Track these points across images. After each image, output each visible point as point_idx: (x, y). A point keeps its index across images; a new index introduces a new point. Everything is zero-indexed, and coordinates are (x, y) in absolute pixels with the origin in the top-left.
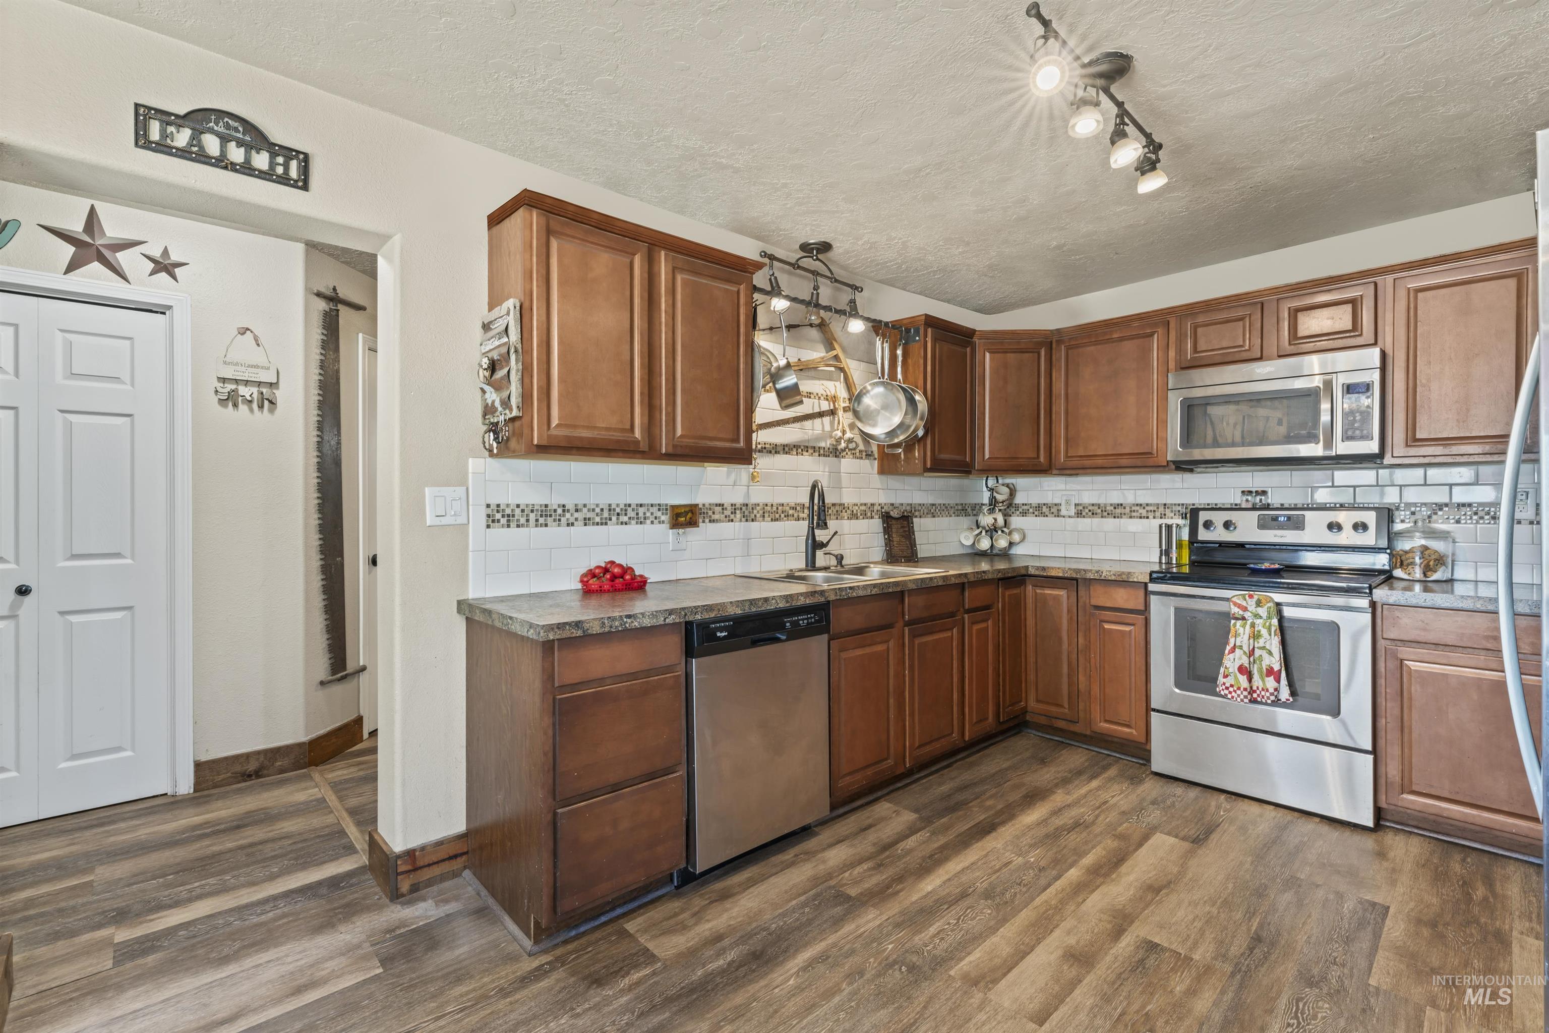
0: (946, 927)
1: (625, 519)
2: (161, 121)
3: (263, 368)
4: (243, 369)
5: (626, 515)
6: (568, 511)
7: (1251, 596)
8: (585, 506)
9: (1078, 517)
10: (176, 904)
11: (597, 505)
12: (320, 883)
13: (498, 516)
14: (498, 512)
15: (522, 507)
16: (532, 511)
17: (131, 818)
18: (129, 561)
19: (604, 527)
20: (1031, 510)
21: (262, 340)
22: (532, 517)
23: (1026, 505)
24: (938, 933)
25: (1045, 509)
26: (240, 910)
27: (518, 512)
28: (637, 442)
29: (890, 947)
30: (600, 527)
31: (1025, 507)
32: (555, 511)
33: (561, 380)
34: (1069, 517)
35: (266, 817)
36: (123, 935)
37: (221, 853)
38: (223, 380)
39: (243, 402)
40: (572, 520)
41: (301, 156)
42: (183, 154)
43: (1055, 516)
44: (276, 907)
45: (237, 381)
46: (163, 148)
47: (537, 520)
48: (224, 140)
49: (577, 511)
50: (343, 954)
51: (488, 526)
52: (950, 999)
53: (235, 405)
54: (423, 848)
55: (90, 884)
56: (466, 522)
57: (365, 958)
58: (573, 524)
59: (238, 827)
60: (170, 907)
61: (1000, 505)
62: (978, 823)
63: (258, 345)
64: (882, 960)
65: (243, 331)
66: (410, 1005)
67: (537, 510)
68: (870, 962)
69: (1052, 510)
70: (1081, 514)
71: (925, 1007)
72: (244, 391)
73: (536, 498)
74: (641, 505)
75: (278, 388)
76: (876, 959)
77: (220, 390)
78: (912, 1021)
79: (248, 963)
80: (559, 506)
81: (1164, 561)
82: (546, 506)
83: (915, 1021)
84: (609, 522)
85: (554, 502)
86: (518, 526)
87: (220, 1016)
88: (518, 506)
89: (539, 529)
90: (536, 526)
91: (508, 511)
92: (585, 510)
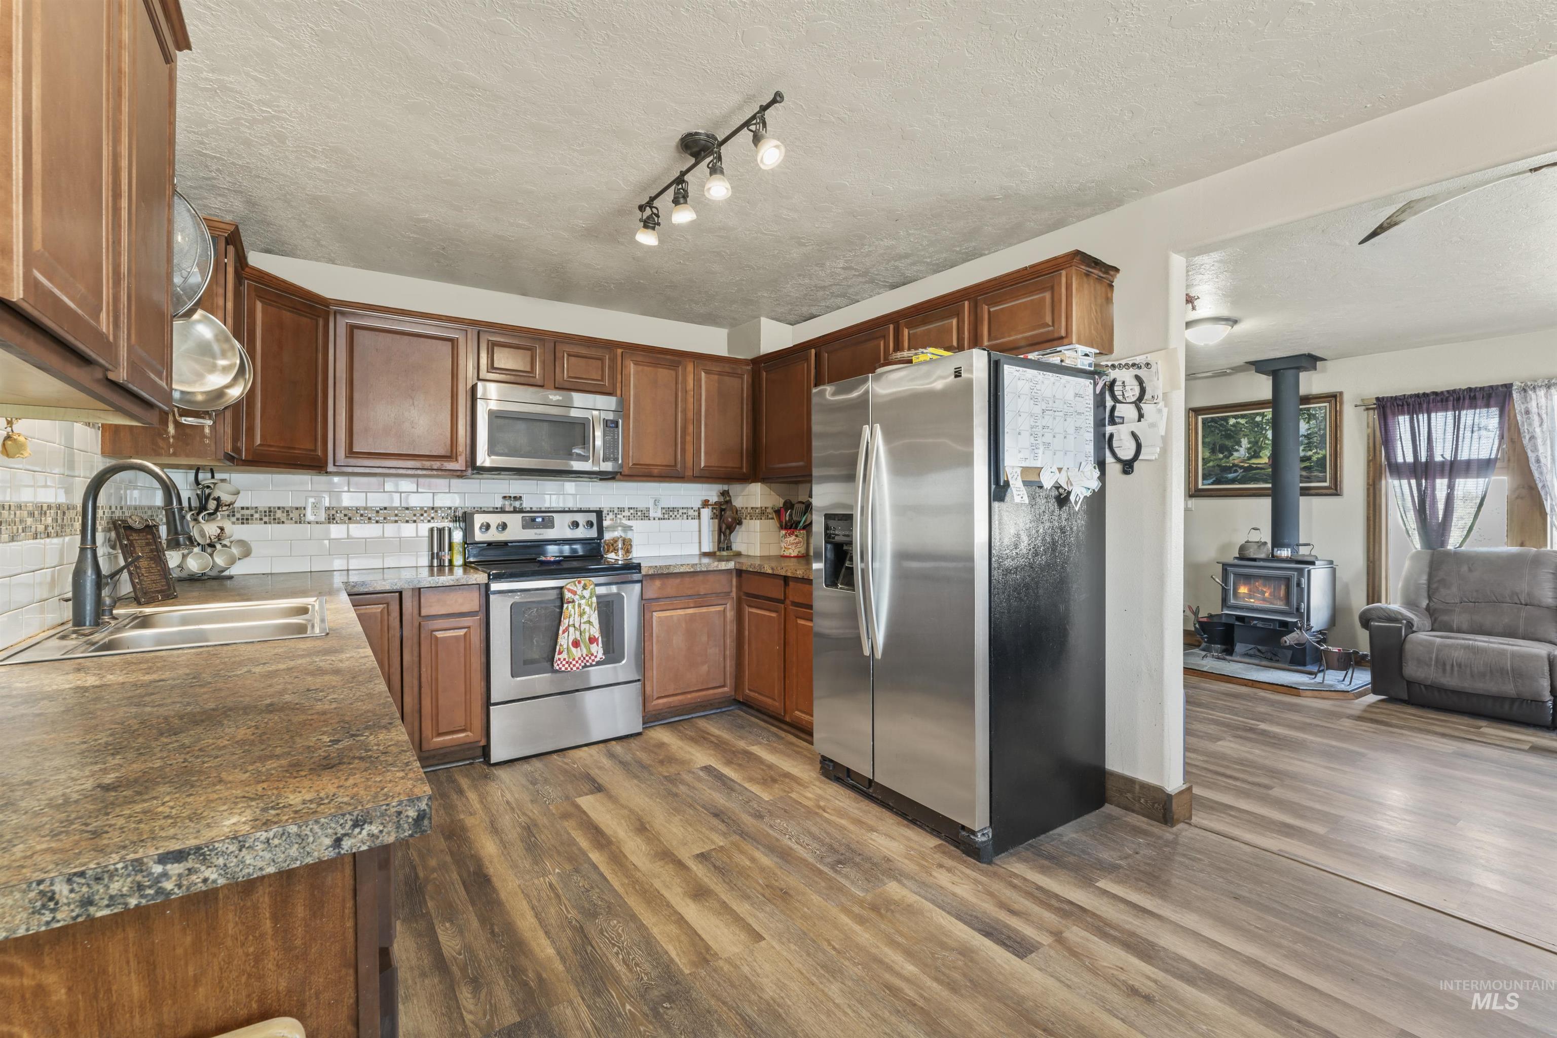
0: (621, 957)
7: (579, 582)
9: (329, 523)
20: (257, 516)
23: (247, 508)
24: (627, 965)
25: (279, 514)
29: (628, 1007)
31: (245, 512)
34: (317, 523)
43: (296, 522)
52: (719, 984)
61: (225, 508)
62: (464, 883)
64: (647, 1020)
68: (645, 1031)
69: (291, 515)
70: (334, 519)
71: (724, 1003)
76: (642, 1024)
78: (738, 1017)
81: (435, 564)
83: (740, 1015)
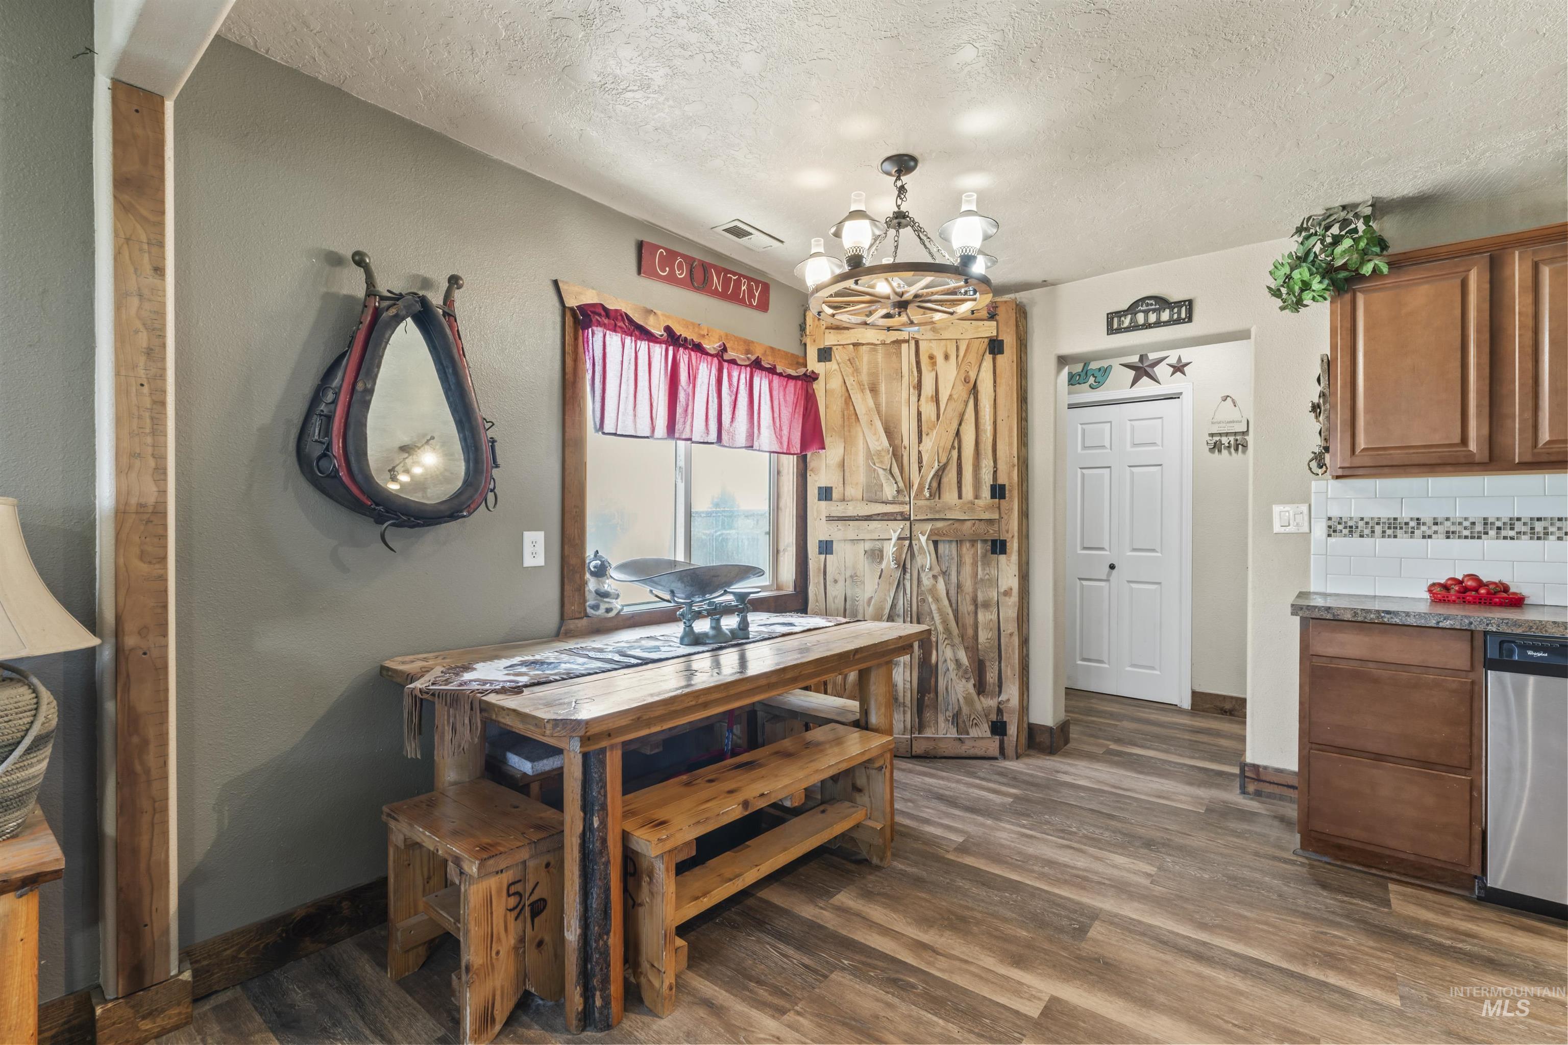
1: (1512, 533)
2: (1117, 317)
3: (1237, 422)
4: (1224, 425)
5: (1512, 529)
6: (1424, 524)
8: (1448, 519)
10: (1142, 747)
11: (1466, 519)
12: (1212, 770)
13: (1340, 527)
14: (1339, 523)
15: (1365, 520)
16: (1378, 524)
17: (1153, 709)
18: (1159, 554)
19: (1476, 541)
21: (1238, 403)
22: (1378, 529)
26: (1165, 761)
27: (1361, 524)
28: (1472, 454)
30: (1469, 541)
32: (1407, 524)
33: (1367, 411)
35: (1218, 734)
36: (1113, 746)
37: (1179, 738)
38: (1212, 435)
39: (1225, 448)
40: (1428, 533)
41: (1187, 303)
42: (1128, 329)
44: (1182, 768)
45: (1220, 434)
46: (1119, 331)
47: (1384, 532)
48: (1146, 312)
49: (1436, 524)
50: (1192, 797)
51: (1329, 535)
53: (1220, 451)
54: (1265, 768)
55: (1116, 725)
56: (1308, 531)
57: (1201, 804)
58: (1430, 537)
59: (1198, 732)
60: (1139, 747)
63: (1235, 406)
65: (1225, 398)
66: (1202, 829)
67: (1384, 523)
72: (1225, 440)
73: (1385, 512)
74: (1539, 519)
75: (1248, 435)
77: (1209, 442)
79: (1149, 778)
80: (1412, 519)
82: (1395, 519)
84: (1483, 536)
85: (1405, 515)
86: (1361, 536)
87: (1123, 787)
88: (1362, 519)
89: (1386, 540)
90: (1383, 537)
91: (1350, 524)
92: (1448, 524)
